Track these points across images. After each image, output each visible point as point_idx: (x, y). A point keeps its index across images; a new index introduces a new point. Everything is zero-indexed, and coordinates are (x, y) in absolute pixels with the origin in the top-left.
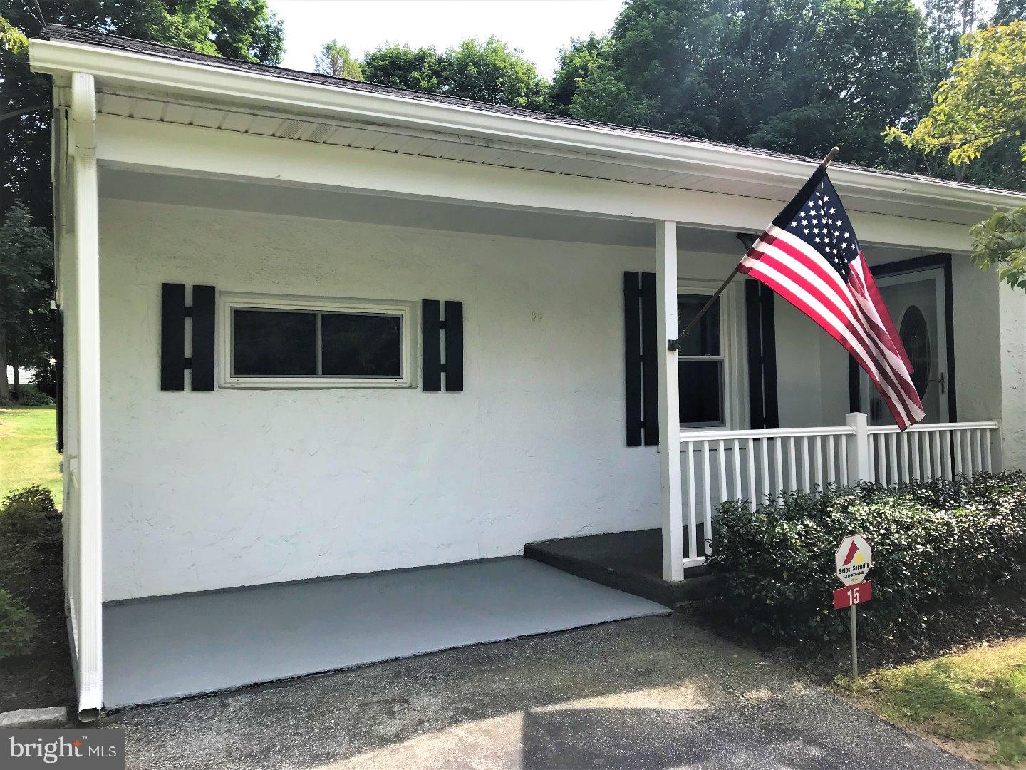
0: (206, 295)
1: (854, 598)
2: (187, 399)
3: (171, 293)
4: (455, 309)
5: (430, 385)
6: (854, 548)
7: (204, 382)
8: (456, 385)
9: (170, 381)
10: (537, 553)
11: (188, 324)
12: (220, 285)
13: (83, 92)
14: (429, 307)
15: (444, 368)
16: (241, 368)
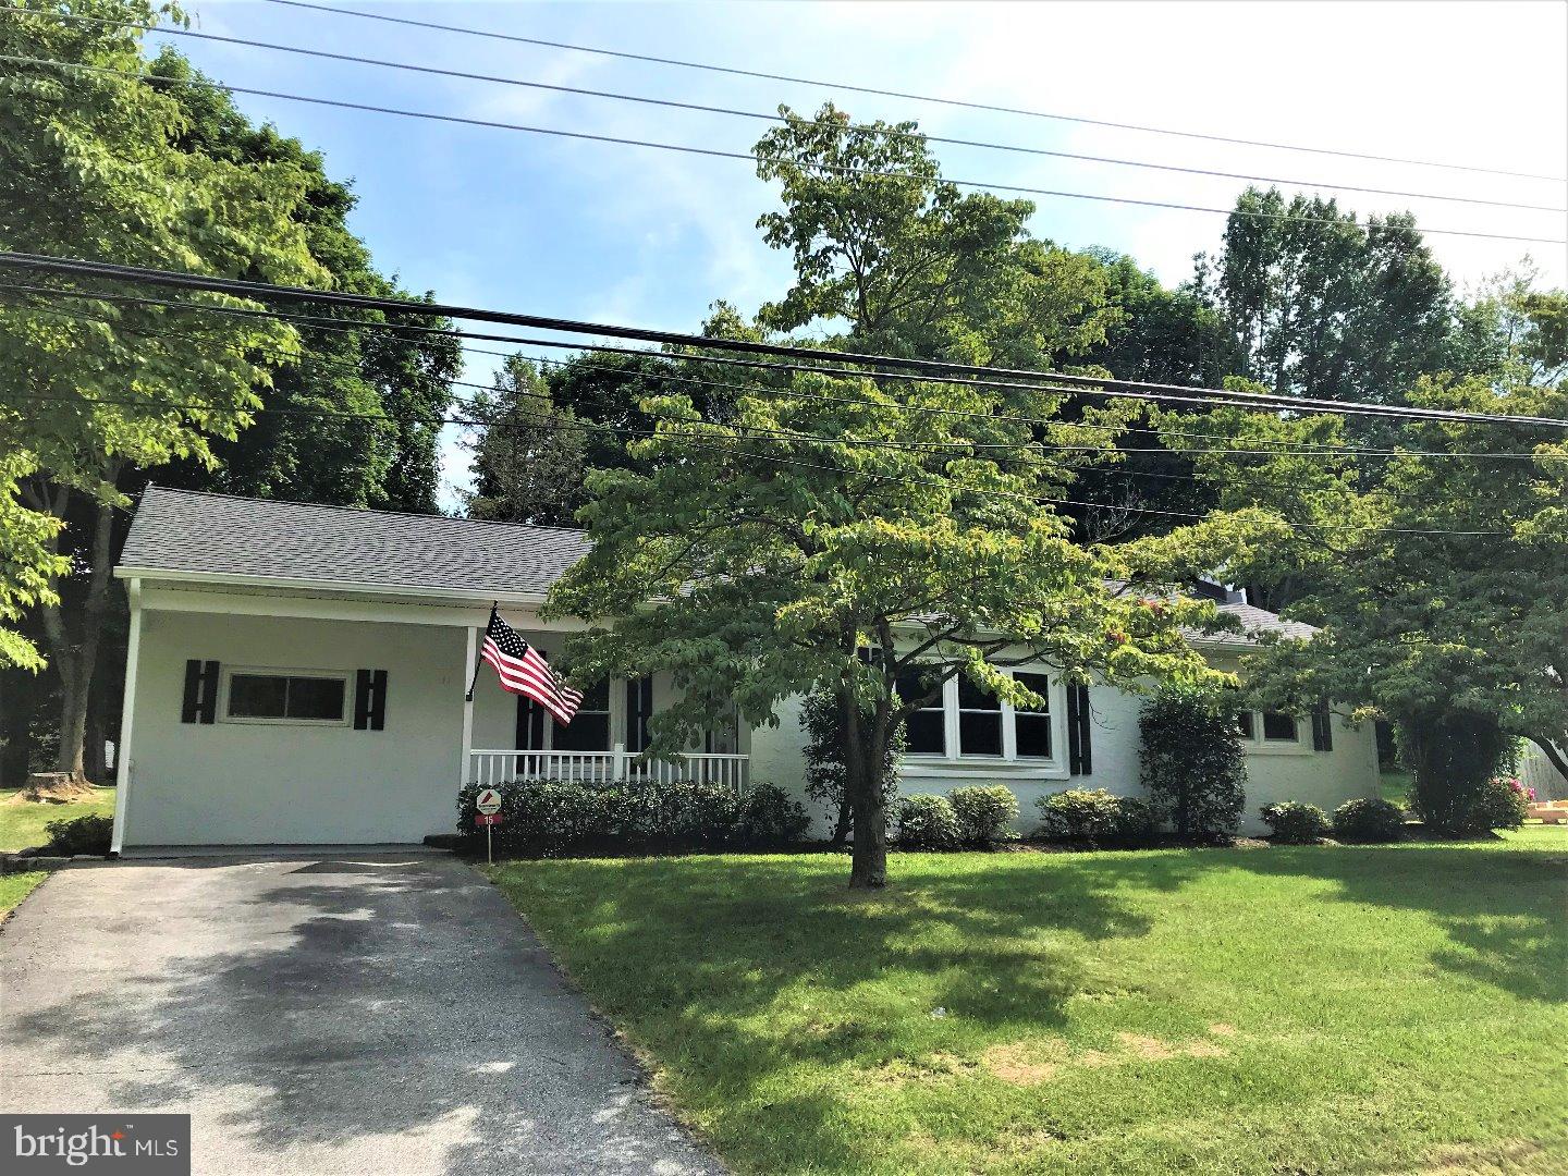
0: (213, 667)
1: (489, 821)
2: (198, 728)
3: (193, 665)
4: (382, 676)
5: (360, 724)
6: (489, 796)
7: (209, 719)
8: (378, 725)
9: (188, 717)
10: (430, 841)
11: (201, 684)
12: (223, 661)
13: (135, 585)
14: (363, 675)
15: (370, 714)
16: (234, 710)
